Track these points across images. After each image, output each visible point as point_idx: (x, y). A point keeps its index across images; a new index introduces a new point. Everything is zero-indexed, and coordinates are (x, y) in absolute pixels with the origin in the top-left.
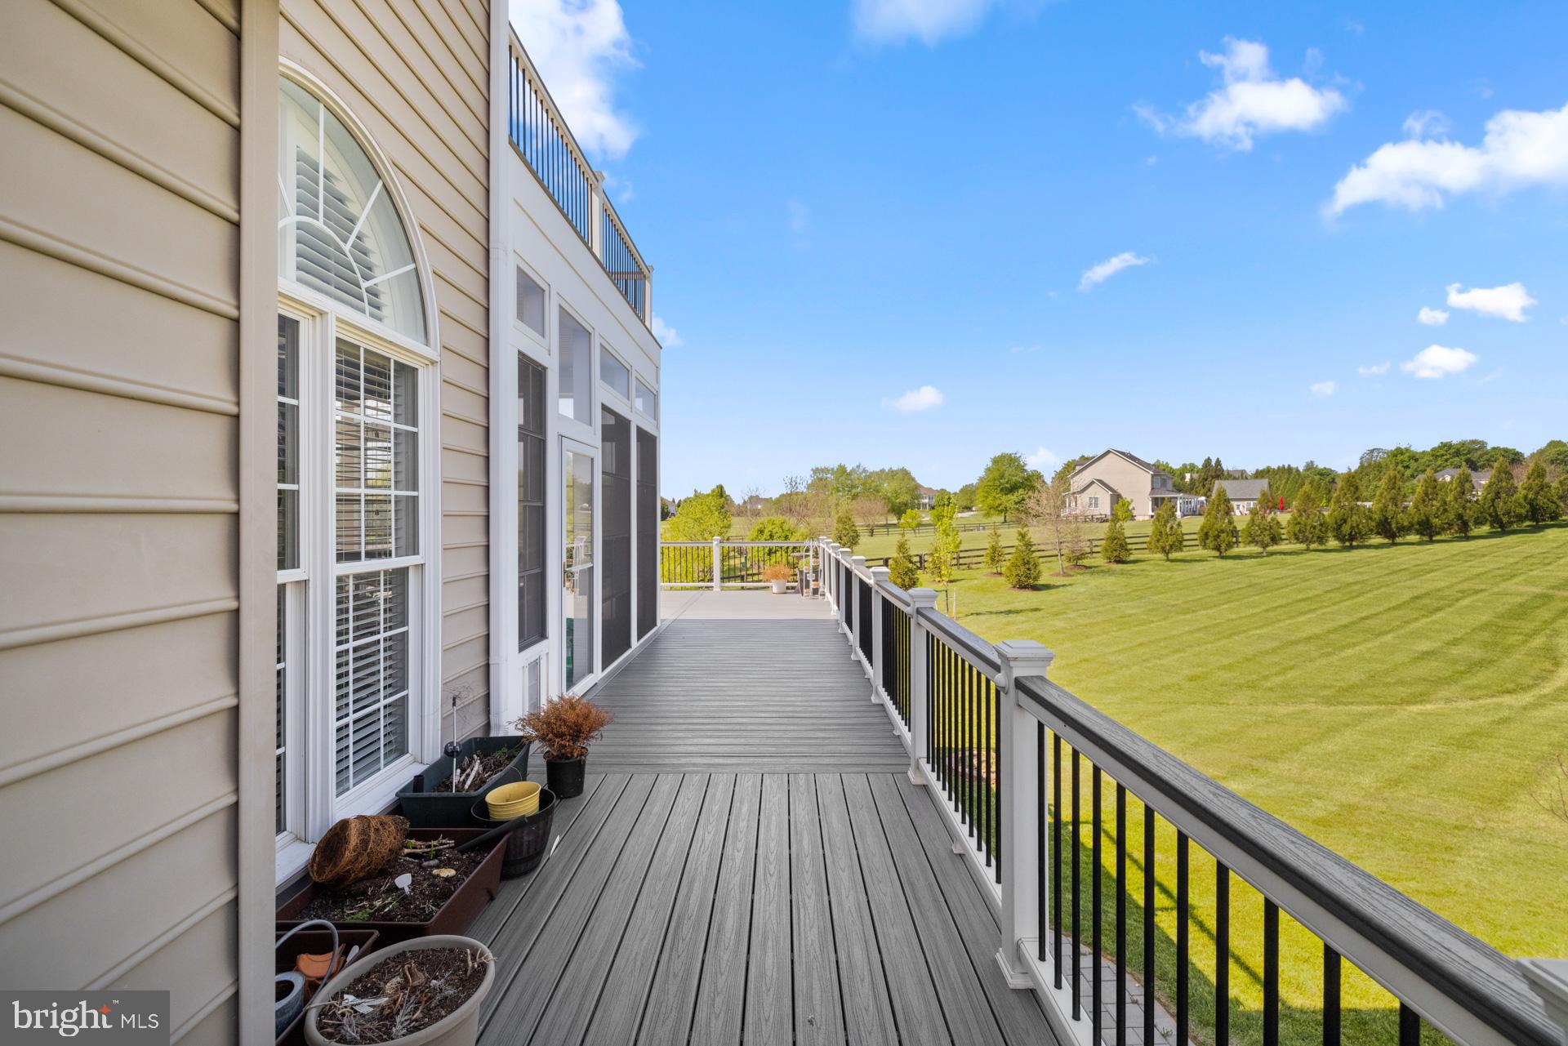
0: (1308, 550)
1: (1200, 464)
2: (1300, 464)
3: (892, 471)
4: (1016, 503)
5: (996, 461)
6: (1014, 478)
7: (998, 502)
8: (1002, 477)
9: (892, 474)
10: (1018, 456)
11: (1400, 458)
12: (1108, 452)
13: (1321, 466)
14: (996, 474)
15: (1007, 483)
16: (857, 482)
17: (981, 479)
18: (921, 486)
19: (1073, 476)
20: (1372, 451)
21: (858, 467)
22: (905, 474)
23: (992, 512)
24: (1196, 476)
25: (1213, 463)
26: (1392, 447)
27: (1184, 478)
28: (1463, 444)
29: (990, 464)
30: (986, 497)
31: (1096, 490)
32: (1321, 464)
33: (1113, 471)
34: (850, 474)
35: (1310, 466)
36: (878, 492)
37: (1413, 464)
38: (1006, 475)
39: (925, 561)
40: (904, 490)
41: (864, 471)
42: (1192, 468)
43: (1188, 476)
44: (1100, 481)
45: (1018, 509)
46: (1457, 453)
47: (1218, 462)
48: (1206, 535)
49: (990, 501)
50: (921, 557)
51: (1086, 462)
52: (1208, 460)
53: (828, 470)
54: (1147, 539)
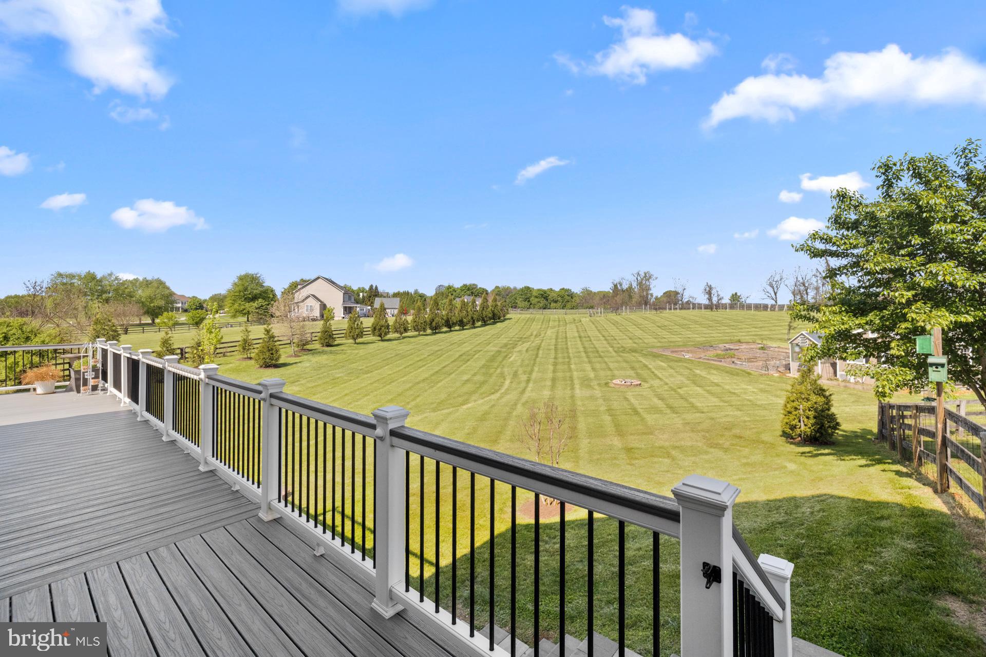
0: (419, 335)
1: (367, 288)
2: (412, 291)
3: (147, 281)
4: (256, 309)
5: (241, 278)
6: (255, 291)
7: (243, 307)
8: (246, 289)
9: (147, 283)
10: (258, 276)
11: (450, 290)
12: (318, 278)
13: (421, 292)
14: (241, 288)
15: (250, 294)
16: (108, 288)
17: (229, 291)
18: (174, 294)
19: (297, 292)
20: (440, 286)
21: (110, 275)
22: (161, 283)
23: (238, 314)
24: (365, 294)
25: (374, 288)
26: (447, 285)
27: (359, 295)
28: (470, 285)
29: (236, 281)
30: (233, 304)
31: (311, 302)
32: (421, 291)
33: (320, 289)
34: (100, 281)
35: (416, 292)
36: (131, 297)
37: (454, 293)
38: (249, 288)
39: (186, 353)
40: (159, 296)
41: (117, 279)
42: (363, 290)
43: (361, 294)
44: (314, 296)
45: (258, 313)
46: (469, 289)
47: (376, 287)
48: (375, 329)
49: (236, 306)
50: (182, 350)
51: (305, 283)
52: (371, 286)
53: (74, 276)
54: (344, 332)
